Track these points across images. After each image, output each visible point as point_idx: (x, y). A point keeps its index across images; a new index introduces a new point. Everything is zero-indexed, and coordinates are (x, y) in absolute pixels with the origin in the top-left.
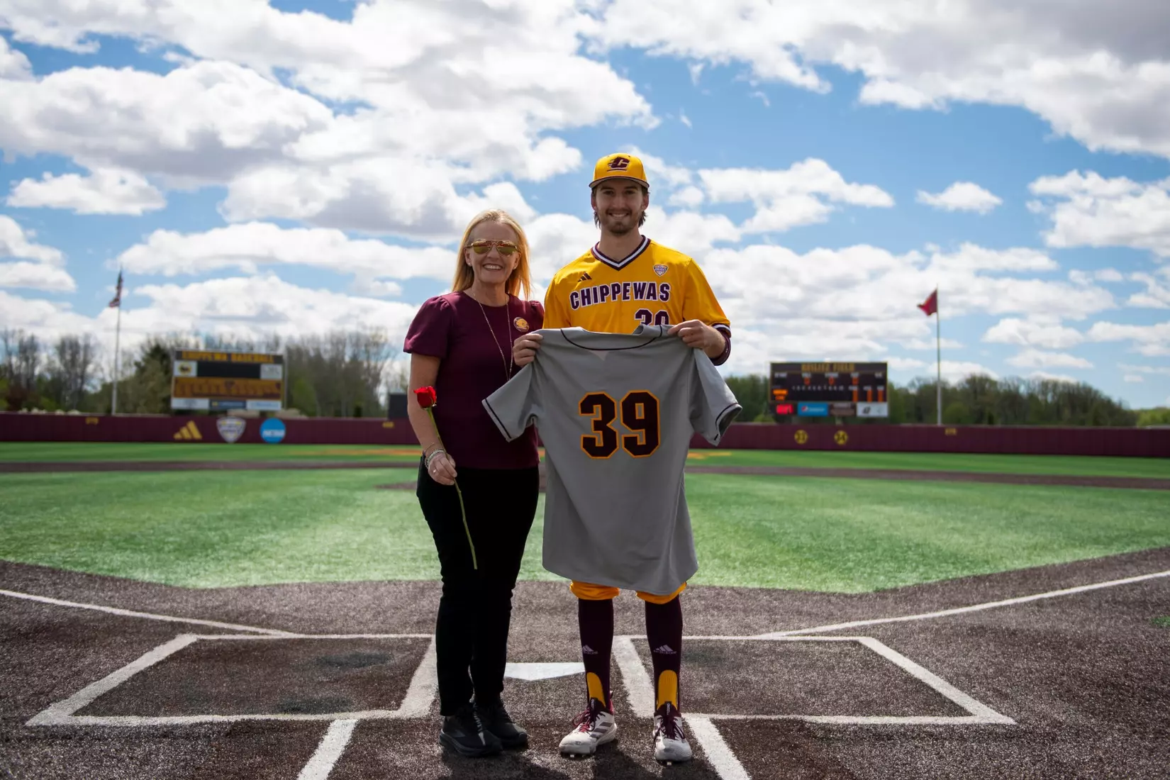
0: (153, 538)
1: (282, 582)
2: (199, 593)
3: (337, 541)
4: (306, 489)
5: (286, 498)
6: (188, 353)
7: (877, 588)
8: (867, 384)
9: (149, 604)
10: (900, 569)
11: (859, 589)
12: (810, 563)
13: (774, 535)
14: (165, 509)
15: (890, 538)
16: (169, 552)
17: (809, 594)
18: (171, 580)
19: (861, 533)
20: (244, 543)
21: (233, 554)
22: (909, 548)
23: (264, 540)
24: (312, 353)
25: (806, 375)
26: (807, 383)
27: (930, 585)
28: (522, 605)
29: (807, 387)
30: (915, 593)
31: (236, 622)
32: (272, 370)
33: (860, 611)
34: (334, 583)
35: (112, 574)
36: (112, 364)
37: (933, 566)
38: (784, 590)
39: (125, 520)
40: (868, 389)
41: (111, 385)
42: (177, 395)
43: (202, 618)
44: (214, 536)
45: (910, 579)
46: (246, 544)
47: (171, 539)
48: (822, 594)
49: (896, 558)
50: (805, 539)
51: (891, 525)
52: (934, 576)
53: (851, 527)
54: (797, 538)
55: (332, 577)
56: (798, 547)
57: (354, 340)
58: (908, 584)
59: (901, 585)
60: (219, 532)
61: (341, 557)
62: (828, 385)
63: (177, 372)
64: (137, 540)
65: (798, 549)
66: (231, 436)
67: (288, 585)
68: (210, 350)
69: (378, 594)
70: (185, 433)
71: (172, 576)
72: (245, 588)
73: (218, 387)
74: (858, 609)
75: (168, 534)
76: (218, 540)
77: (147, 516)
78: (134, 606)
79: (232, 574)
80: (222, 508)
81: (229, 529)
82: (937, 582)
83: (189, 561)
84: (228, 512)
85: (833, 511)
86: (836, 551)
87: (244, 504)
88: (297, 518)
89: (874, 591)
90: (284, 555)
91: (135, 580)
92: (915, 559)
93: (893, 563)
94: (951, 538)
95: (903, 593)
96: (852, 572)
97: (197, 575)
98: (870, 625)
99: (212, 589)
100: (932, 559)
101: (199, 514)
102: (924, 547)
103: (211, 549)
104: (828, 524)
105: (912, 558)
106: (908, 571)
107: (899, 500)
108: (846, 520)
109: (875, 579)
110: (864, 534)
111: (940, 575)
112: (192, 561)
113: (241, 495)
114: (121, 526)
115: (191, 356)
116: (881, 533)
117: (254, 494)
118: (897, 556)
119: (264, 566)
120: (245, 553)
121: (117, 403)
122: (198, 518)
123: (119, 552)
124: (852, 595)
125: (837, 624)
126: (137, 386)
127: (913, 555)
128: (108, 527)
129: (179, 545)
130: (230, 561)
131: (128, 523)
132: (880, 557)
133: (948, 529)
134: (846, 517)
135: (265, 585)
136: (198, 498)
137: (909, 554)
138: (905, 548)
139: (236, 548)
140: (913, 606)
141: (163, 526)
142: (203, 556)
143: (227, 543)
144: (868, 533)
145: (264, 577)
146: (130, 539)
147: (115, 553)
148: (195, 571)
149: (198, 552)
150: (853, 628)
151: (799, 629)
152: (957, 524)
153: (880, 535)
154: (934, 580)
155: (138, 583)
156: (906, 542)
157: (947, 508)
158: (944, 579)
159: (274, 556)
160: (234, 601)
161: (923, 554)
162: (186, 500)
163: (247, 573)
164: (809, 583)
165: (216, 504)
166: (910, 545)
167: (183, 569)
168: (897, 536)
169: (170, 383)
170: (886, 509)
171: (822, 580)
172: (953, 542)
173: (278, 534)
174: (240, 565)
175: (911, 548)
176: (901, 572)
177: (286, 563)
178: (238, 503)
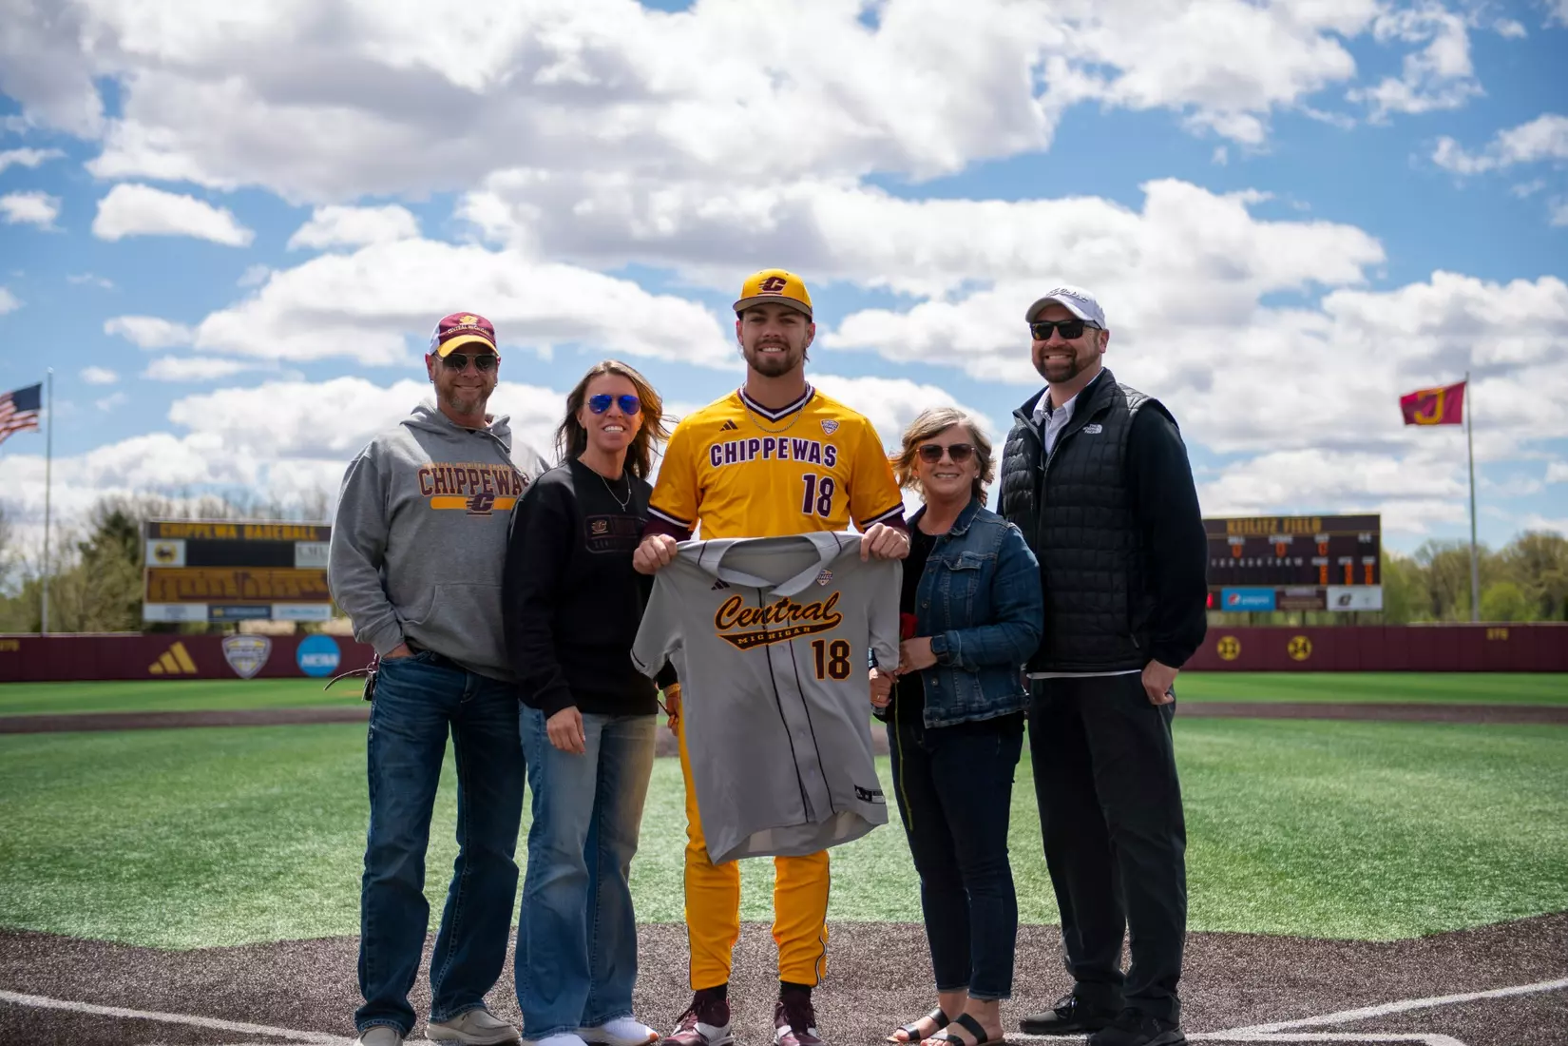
0: (102, 854)
1: (331, 933)
2: (179, 957)
5: (340, 774)
6: (171, 525)
7: (1428, 930)
8: (1345, 554)
9: (87, 984)
10: (1459, 894)
11: (1393, 932)
12: (1289, 880)
13: (1214, 828)
14: (128, 800)
15: (1429, 830)
16: (129, 880)
17: (1299, 945)
18: (130, 934)
19: (1371, 822)
20: (265, 860)
21: (242, 882)
22: (1470, 850)
23: (300, 853)
25: (1234, 541)
26: (1237, 554)
27: (1526, 923)
28: (771, 971)
29: (1237, 560)
30: (1502, 940)
31: (244, 1016)
32: (314, 552)
33: (1406, 977)
35: (22, 925)
36: (41, 548)
37: (1522, 886)
38: (1252, 936)
39: (54, 822)
41: (40, 584)
42: (151, 599)
43: (181, 1010)
44: (211, 848)
45: (1485, 912)
46: (268, 863)
47: (135, 855)
48: (1326, 942)
49: (1450, 870)
50: (1268, 833)
51: (1425, 807)
52: (1531, 907)
53: (1350, 810)
54: (1256, 834)
56: (1261, 850)
58: (1486, 921)
59: (1472, 924)
60: (220, 841)
62: (1275, 557)
63: (152, 560)
64: (73, 860)
65: (1264, 853)
66: (246, 667)
67: (341, 939)
68: (207, 520)
70: (167, 659)
71: (132, 928)
72: (266, 946)
73: (222, 584)
74: (1400, 972)
75: (129, 846)
76: (218, 855)
77: (93, 813)
78: (59, 988)
79: (241, 920)
80: (228, 795)
81: (238, 833)
82: (1540, 917)
83: (164, 896)
84: (238, 802)
85: (1312, 782)
86: (1334, 857)
87: (266, 787)
88: (359, 811)
89: (1423, 936)
90: (337, 880)
91: (63, 936)
92: (1485, 873)
93: (1447, 879)
94: (1543, 830)
95: (1479, 939)
96: (1372, 899)
97: (178, 923)
98: (1436, 1007)
99: (203, 950)
100: (1518, 871)
101: (185, 806)
102: (1495, 847)
103: (205, 873)
104: (1308, 805)
105: (1480, 871)
106: (1478, 897)
107: (1429, 758)
108: (1340, 798)
109: (1419, 912)
110: (1378, 824)
111: (1542, 902)
112: (169, 896)
113: (262, 772)
114: (47, 833)
115: (175, 531)
116: (1409, 822)
117: (284, 769)
118: (1450, 867)
119: (299, 902)
120: (265, 878)
121: (49, 613)
122: (184, 814)
123: (39, 881)
124: (1382, 943)
125: (1372, 1005)
126: (83, 583)
127: (1480, 864)
128: (22, 835)
129: (148, 866)
130: (238, 894)
131: (59, 826)
132: (1419, 867)
133: (1532, 813)
134: (1339, 793)
135: (300, 941)
136: (185, 779)
137: (1472, 863)
138: (1461, 852)
139: (249, 870)
140: (1505, 966)
141: (121, 830)
142: (190, 887)
143: (233, 860)
144: (1385, 821)
145: (300, 924)
146: (60, 856)
147: (32, 884)
148: (173, 916)
149: (181, 879)
150: (1405, 1014)
151: (1301, 1016)
152: (1547, 802)
153: (1408, 826)
154: (1534, 914)
155: (70, 942)
156: (1460, 839)
157: (1520, 773)
158: (1552, 911)
159: (318, 883)
160: (242, 974)
161: (1498, 862)
162: (164, 781)
163: (268, 917)
164: (1296, 921)
165: (217, 789)
166: (1469, 844)
167: (152, 911)
168: (1440, 827)
169: (139, 578)
170: (1408, 777)
171: (1319, 914)
172: (1548, 837)
173: (326, 842)
174: (255, 902)
175: (1472, 851)
176: (1465, 899)
177: (338, 898)
178: (256, 785)
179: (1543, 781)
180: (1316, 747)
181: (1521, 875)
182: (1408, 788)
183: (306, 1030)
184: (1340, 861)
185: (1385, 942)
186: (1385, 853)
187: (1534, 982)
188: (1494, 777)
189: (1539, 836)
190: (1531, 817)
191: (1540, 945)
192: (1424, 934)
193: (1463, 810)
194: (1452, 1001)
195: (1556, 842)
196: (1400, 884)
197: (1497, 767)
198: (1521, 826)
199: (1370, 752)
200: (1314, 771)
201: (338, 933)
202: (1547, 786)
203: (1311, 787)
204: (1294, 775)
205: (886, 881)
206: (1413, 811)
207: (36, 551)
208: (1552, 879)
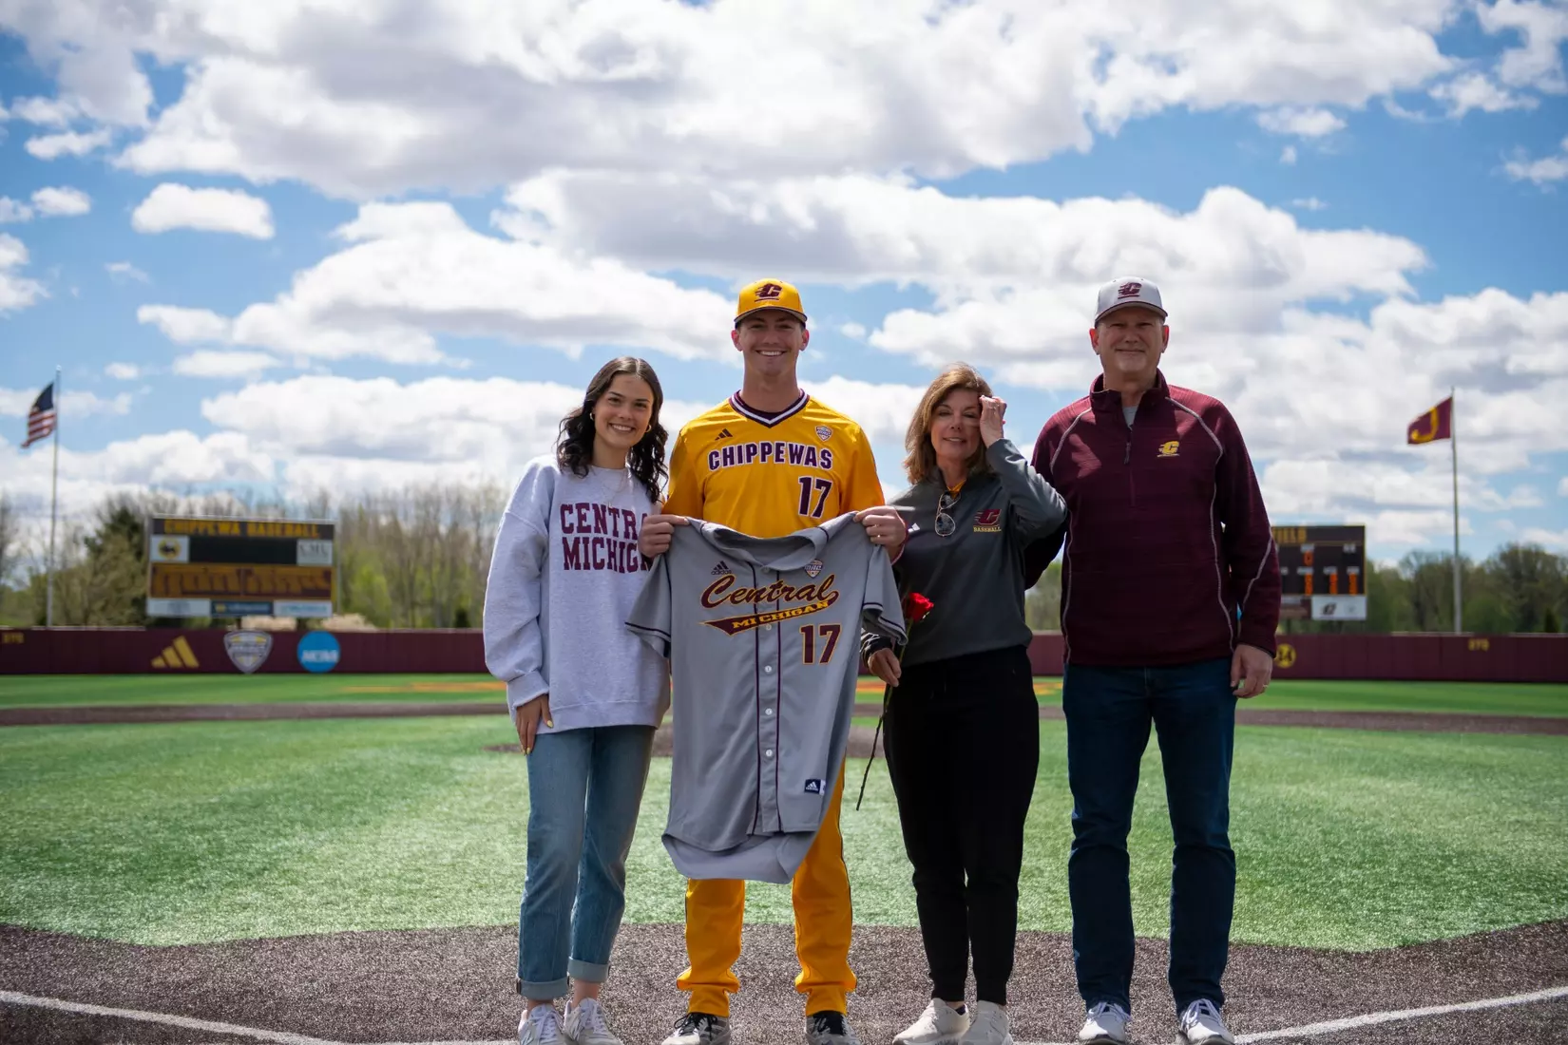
0: (90, 847)
1: (311, 930)
2: (157, 954)
3: (415, 849)
4: (368, 754)
5: (332, 771)
6: (175, 521)
7: (1405, 941)
8: (1330, 564)
9: (63, 980)
10: (1436, 904)
11: (1371, 942)
12: (1269, 888)
14: (120, 793)
15: (1408, 839)
16: (115, 875)
18: (111, 929)
19: (1351, 830)
20: (251, 855)
21: (228, 877)
22: (1448, 859)
23: (287, 849)
24: (384, 521)
27: (1503, 935)
28: (748, 974)
30: (1479, 951)
32: (315, 550)
33: (1382, 988)
34: (403, 932)
36: (47, 540)
37: (1498, 897)
39: (45, 815)
40: (1331, 571)
41: (45, 579)
42: (155, 593)
43: (154, 1008)
44: (198, 843)
45: (1462, 922)
46: (254, 859)
47: (123, 849)
48: (1302, 951)
49: (1428, 880)
51: (1405, 816)
52: (1508, 918)
53: (1330, 819)
55: (401, 921)
57: (454, 498)
58: (1463, 932)
59: (1448, 935)
60: (208, 836)
61: (420, 881)
63: (156, 555)
64: (60, 853)
66: (248, 662)
67: (321, 937)
68: (211, 516)
69: (483, 953)
70: (169, 654)
71: (113, 923)
72: (246, 943)
73: (225, 579)
75: (119, 840)
76: (205, 850)
77: (85, 806)
78: (34, 983)
79: (222, 916)
80: (220, 789)
81: (227, 828)
82: (1517, 929)
83: (148, 891)
84: (228, 797)
85: (1293, 789)
86: (1313, 865)
87: (259, 782)
88: (348, 807)
89: (1400, 947)
90: (320, 877)
91: (44, 930)
92: (1463, 883)
93: (1425, 889)
94: (1521, 841)
95: (1456, 950)
96: (1350, 908)
97: (159, 918)
98: (1412, 1019)
99: (182, 946)
100: (1495, 881)
101: (176, 801)
102: (1473, 857)
103: (191, 869)
104: (1289, 812)
105: (1458, 881)
106: (1455, 907)
107: (1410, 767)
108: (1320, 806)
109: (1396, 922)
110: (1358, 832)
111: (1518, 914)
112: (153, 891)
113: (256, 766)
114: (36, 826)
115: (178, 527)
116: (1389, 831)
117: (277, 765)
118: (1428, 877)
119: (282, 898)
120: (249, 874)
121: (54, 607)
122: (173, 809)
123: (25, 875)
124: (1358, 953)
125: (1346, 1016)
126: (88, 578)
127: (1458, 874)
128: (11, 828)
129: (135, 861)
130: (222, 890)
131: (50, 819)
132: (1396, 877)
133: (1510, 823)
134: (1319, 801)
135: (280, 938)
136: (179, 773)
137: (1449, 872)
138: (1440, 861)
139: (235, 866)
140: (1481, 978)
141: (111, 824)
142: (174, 882)
143: (220, 855)
144: (1365, 829)
145: (280, 921)
146: (47, 850)
147: (18, 877)
148: (155, 912)
149: (166, 874)
150: (1380, 1026)
151: (1276, 1027)
152: (1525, 813)
153: (1387, 835)
154: (1510, 925)
155: (50, 936)
156: (1438, 849)
157: (1498, 782)
158: (1529, 922)
159: (302, 880)
160: (219, 971)
161: (1476, 872)
162: (157, 775)
163: (249, 914)
164: (1274, 929)
165: (210, 783)
166: (1447, 853)
167: (135, 907)
168: (1419, 836)
169: (144, 572)
170: (1388, 785)
171: (1297, 923)
172: (1529, 847)
173: (313, 838)
174: (238, 898)
175: (1450, 861)
176: (1442, 908)
177: (322, 894)
178: (247, 780)
179: (1522, 791)
180: (1297, 754)
181: (1499, 886)
182: (1388, 796)
183: (277, 1031)
184: (1319, 869)
185: (1362, 951)
186: (1364, 862)
187: (1510, 995)
188: (1473, 786)
189: (1516, 846)
190: (1509, 826)
191: (1516, 956)
192: (1401, 944)
193: (1440, 819)
194: (1427, 1013)
195: (1533, 853)
196: (1378, 894)
197: (1476, 776)
198: (1499, 837)
199: (1351, 760)
200: (1295, 779)
201: (318, 931)
202: (1526, 796)
203: (1292, 794)
204: (1276, 782)
205: (867, 884)
206: (1393, 819)
207: (43, 544)
208: (1529, 890)
